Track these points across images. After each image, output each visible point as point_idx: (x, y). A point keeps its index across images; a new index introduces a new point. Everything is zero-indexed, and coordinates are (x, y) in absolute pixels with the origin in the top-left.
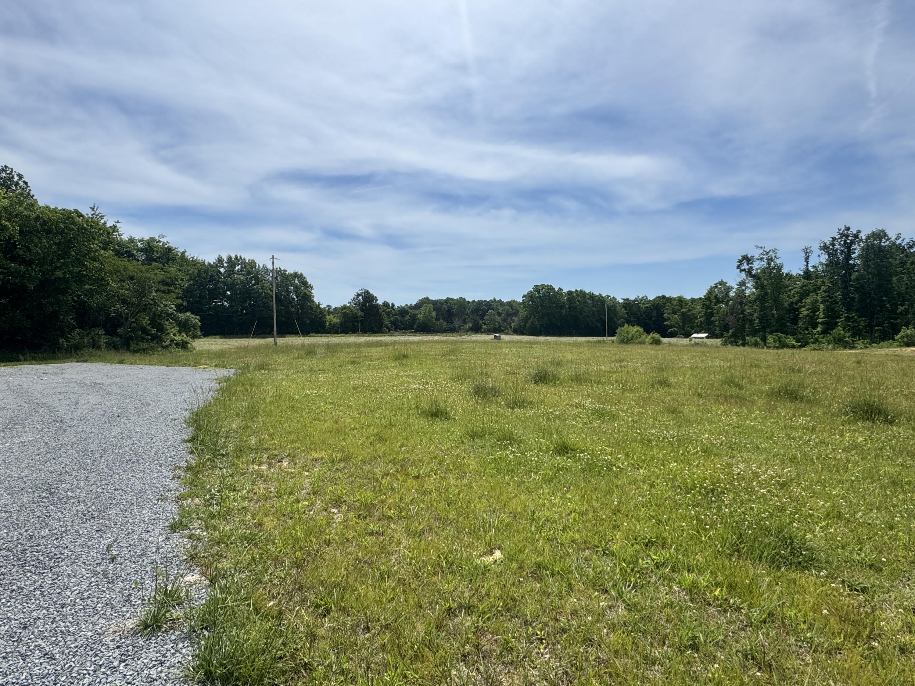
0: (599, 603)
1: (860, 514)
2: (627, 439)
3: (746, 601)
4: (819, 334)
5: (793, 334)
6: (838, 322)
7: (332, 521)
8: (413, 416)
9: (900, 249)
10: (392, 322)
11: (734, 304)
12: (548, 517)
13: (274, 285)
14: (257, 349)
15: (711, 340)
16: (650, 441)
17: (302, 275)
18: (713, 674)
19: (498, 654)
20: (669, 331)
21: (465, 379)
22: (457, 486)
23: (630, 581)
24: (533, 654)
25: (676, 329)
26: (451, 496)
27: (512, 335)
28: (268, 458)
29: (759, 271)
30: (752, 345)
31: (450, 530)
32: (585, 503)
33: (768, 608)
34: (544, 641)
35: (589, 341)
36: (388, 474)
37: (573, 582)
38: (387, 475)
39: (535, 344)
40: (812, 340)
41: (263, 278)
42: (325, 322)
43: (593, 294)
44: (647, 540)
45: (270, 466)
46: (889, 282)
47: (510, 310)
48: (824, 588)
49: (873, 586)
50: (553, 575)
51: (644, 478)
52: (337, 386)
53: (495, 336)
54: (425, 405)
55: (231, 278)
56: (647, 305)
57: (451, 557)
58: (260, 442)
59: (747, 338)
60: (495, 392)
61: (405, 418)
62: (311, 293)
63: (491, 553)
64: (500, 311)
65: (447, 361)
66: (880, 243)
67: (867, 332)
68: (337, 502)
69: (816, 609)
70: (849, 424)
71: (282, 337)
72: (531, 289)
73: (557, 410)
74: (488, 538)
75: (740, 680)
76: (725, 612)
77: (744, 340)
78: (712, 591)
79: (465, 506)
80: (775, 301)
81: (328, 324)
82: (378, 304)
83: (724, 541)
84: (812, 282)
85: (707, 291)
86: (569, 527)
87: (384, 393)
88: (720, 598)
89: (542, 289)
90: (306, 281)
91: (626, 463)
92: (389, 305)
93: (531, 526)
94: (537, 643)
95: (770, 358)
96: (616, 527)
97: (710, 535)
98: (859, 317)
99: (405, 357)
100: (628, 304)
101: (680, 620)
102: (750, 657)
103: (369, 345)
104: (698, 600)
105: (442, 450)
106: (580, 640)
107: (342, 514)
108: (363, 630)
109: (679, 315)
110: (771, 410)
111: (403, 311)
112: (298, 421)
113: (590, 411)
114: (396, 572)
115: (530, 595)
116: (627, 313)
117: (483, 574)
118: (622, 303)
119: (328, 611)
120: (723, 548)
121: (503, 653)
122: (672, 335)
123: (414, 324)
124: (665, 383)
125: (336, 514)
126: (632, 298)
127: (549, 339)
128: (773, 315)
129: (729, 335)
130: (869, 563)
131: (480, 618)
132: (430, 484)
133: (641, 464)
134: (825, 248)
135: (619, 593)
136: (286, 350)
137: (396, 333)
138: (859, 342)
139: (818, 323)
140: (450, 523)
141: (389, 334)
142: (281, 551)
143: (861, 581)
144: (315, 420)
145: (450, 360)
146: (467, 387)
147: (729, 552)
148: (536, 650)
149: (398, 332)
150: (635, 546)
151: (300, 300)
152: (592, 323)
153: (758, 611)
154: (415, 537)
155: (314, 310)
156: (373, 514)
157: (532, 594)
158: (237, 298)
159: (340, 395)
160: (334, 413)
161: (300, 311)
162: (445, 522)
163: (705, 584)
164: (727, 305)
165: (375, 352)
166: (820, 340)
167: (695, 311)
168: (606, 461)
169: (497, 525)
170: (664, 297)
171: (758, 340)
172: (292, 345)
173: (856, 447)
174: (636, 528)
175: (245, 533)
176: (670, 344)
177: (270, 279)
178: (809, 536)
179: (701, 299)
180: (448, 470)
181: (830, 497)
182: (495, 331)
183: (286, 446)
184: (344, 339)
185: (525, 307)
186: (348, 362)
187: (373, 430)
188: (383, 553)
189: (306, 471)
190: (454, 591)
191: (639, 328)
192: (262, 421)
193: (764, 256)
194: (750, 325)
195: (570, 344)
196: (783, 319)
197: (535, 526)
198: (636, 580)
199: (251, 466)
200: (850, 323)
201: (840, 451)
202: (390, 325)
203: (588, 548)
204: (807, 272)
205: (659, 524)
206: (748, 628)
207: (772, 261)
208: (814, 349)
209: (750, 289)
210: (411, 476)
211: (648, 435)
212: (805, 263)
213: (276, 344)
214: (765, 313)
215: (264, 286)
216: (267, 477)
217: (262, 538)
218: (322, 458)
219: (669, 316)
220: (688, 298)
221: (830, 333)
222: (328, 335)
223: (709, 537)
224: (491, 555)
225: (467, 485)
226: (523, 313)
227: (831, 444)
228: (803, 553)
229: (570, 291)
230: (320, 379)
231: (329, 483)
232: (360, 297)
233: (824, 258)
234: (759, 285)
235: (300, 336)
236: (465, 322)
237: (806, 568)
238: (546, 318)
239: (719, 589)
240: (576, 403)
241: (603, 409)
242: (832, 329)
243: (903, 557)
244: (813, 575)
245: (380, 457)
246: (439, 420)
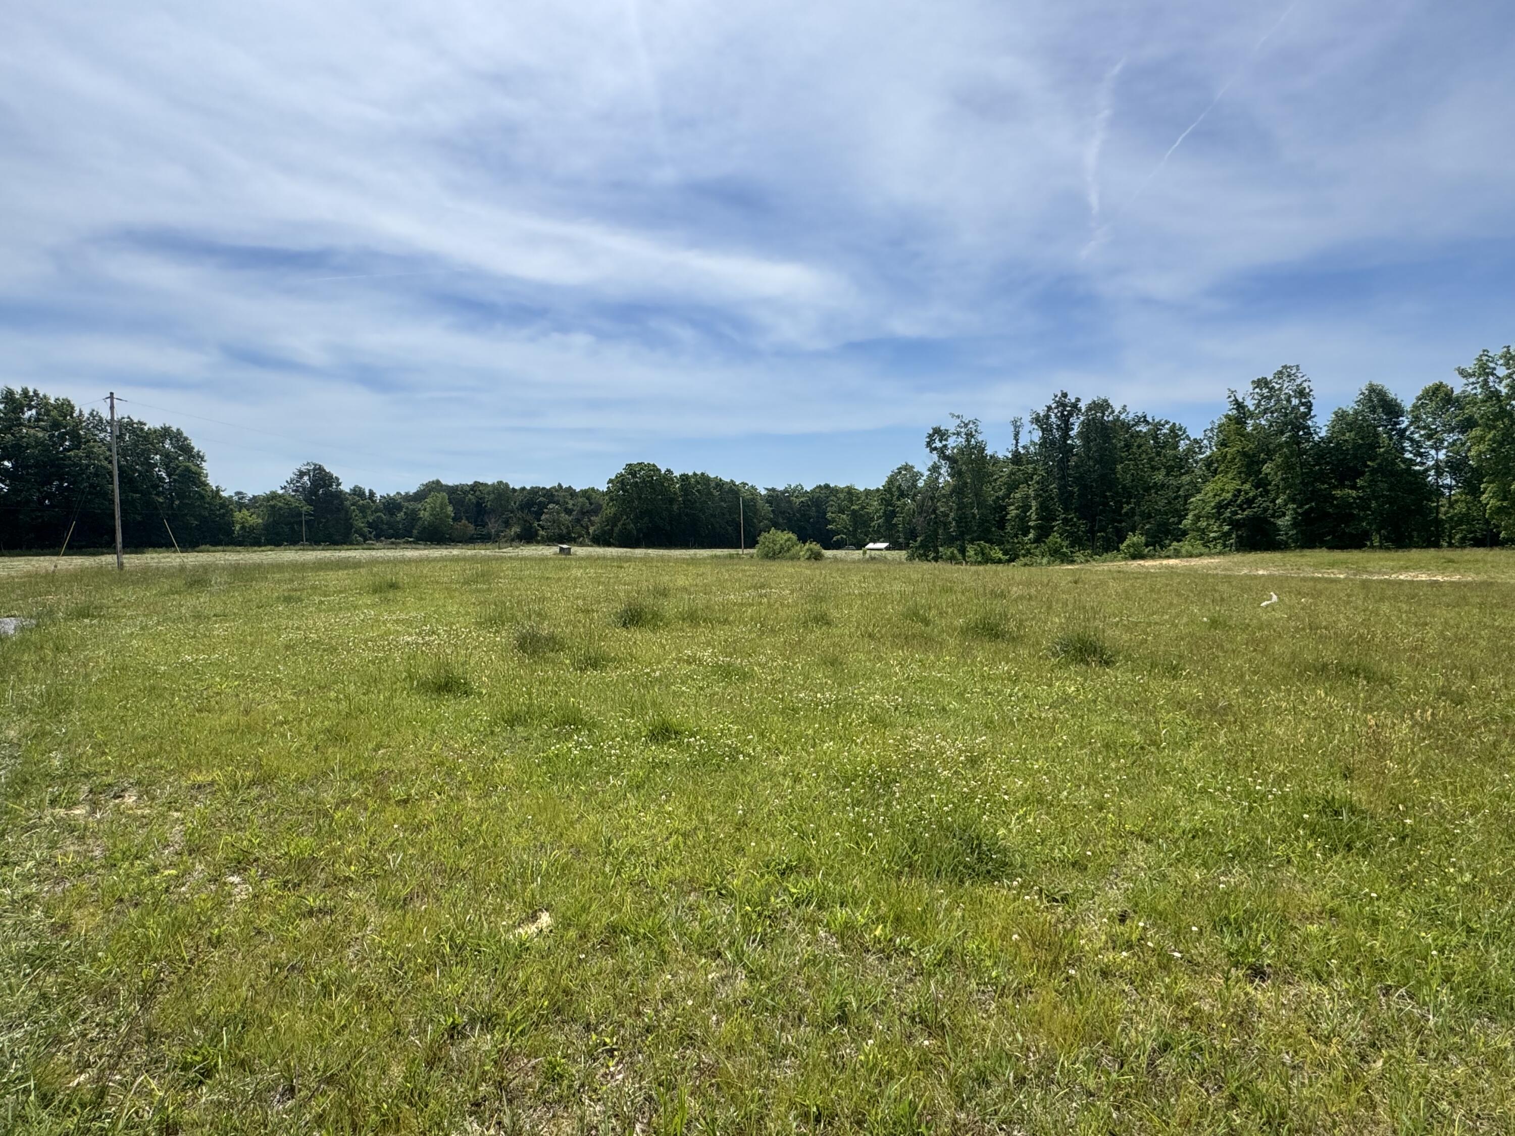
0: (706, 975)
1: (1065, 793)
2: (763, 709)
3: (917, 938)
4: (1031, 543)
5: (1000, 543)
6: (1054, 526)
7: (228, 900)
8: (402, 691)
9: (1126, 427)
10: (370, 525)
11: (923, 500)
12: (634, 845)
13: (115, 450)
14: (77, 576)
15: (893, 552)
16: (795, 710)
17: (179, 433)
18: (867, 1056)
19: (536, 1090)
20: (835, 539)
21: (503, 624)
22: (479, 809)
23: (756, 933)
24: (597, 1077)
25: (844, 536)
26: (466, 829)
27: (591, 546)
28: (91, 791)
29: (955, 451)
30: (947, 560)
31: (463, 888)
32: (694, 816)
33: (944, 944)
34: (616, 1053)
35: (716, 556)
36: (348, 802)
37: (667, 948)
38: (346, 802)
39: (627, 562)
40: (1023, 551)
41: (90, 437)
42: (233, 523)
43: (721, 480)
44: (784, 866)
45: (95, 806)
46: (1113, 471)
47: (588, 505)
48: (1016, 904)
49: (1076, 891)
50: (635, 941)
51: (785, 770)
52: (252, 644)
53: (561, 549)
54: (425, 672)
55: (13, 434)
56: (802, 499)
57: (460, 936)
58: (71, 761)
59: (941, 549)
60: (555, 643)
61: (385, 698)
62: (201, 468)
63: (534, 918)
64: (570, 506)
65: (472, 592)
66: (1103, 417)
67: (1088, 540)
68: (239, 863)
69: (1004, 935)
70: (1060, 668)
71: (136, 553)
72: (620, 469)
73: (657, 669)
74: (528, 894)
75: (903, 1057)
76: (888, 959)
77: (937, 552)
78: (871, 930)
79: (490, 844)
80: (976, 495)
81: (238, 527)
82: (341, 492)
83: (893, 851)
84: (1022, 468)
85: (887, 479)
86: (666, 859)
87: (348, 652)
88: (882, 939)
89: (640, 471)
90: (189, 445)
91: (759, 748)
92: (364, 493)
93: (604, 865)
94: (604, 1058)
95: (966, 578)
96: (739, 850)
97: (874, 846)
98: (1079, 519)
99: (393, 586)
100: (774, 497)
101: (825, 983)
102: (917, 1020)
103: (321, 566)
104: (852, 947)
105: (453, 750)
106: (674, 1040)
107: (251, 884)
108: (282, 1095)
109: (848, 515)
110: (965, 653)
111: (392, 505)
112: (163, 714)
113: (709, 669)
114: (355, 977)
115: (596, 980)
116: (773, 511)
117: (517, 956)
118: (765, 496)
119: (207, 1073)
120: (890, 864)
121: (546, 1086)
122: (839, 546)
123: (413, 527)
124: (823, 620)
125: (236, 885)
126: (780, 488)
127: (652, 552)
128: (974, 515)
129: (917, 544)
130: (1072, 860)
131: (508, 1034)
132: (426, 812)
133: (781, 748)
134: (1037, 420)
135: (737, 955)
136: (146, 576)
137: (378, 545)
138: (1078, 554)
139: (1030, 527)
140: (464, 875)
141: (365, 546)
142: (109, 972)
143: (1062, 886)
144: (200, 711)
145: (478, 591)
146: (504, 637)
147: (897, 868)
148: (602, 1071)
149: (381, 541)
150: (766, 876)
151: (175, 480)
152: (721, 527)
153: (932, 950)
154: (394, 909)
155: (208, 500)
156: (315, 875)
157: (600, 978)
158: (28, 474)
159: (257, 662)
160: (242, 696)
161: (177, 502)
162: (454, 874)
163: (863, 921)
164: (913, 500)
165: (333, 578)
166: (1032, 551)
167: (870, 510)
168: (730, 747)
169: (547, 870)
170: (827, 486)
171: (956, 552)
172: (158, 568)
173: (1066, 700)
174: (769, 848)
175: (27, 947)
176: (836, 559)
177: (108, 439)
178: (1002, 832)
179: (878, 490)
180: (464, 784)
181: (1029, 774)
182: (561, 539)
183: (133, 766)
184: (274, 556)
185: (612, 499)
186: (278, 598)
187: (323, 722)
188: (329, 946)
189: (176, 810)
190: (463, 994)
191: (791, 535)
192: (81, 719)
193: (962, 430)
194: (944, 529)
195: (684, 560)
196: (988, 521)
197: (612, 864)
198: (765, 930)
199: (49, 811)
200: (1068, 528)
201: (1047, 707)
202: (366, 530)
203: (695, 890)
204: (1016, 454)
205: (803, 838)
206: (918, 978)
207: (972, 436)
208: (1025, 565)
209: (945, 478)
210: (392, 801)
211: (795, 700)
212: (1014, 442)
213: (121, 565)
214: (964, 513)
215: (92, 452)
216: (86, 828)
217: (68, 951)
218: (212, 784)
219: (833, 515)
220: (861, 488)
221: (1044, 542)
222: (238, 548)
223: (872, 849)
224: (534, 922)
225: (496, 805)
226: (609, 511)
227: (1037, 699)
228: (994, 856)
229: (684, 475)
230: (215, 633)
231: (226, 829)
232: (306, 478)
233: (1037, 436)
234: (956, 473)
235: (175, 552)
236: (507, 524)
237: (996, 878)
238: (646, 519)
239: (880, 927)
240: (689, 656)
241: (729, 665)
242: (1047, 537)
243: (1111, 847)
244: (1004, 887)
245: (333, 771)
246: (451, 697)
